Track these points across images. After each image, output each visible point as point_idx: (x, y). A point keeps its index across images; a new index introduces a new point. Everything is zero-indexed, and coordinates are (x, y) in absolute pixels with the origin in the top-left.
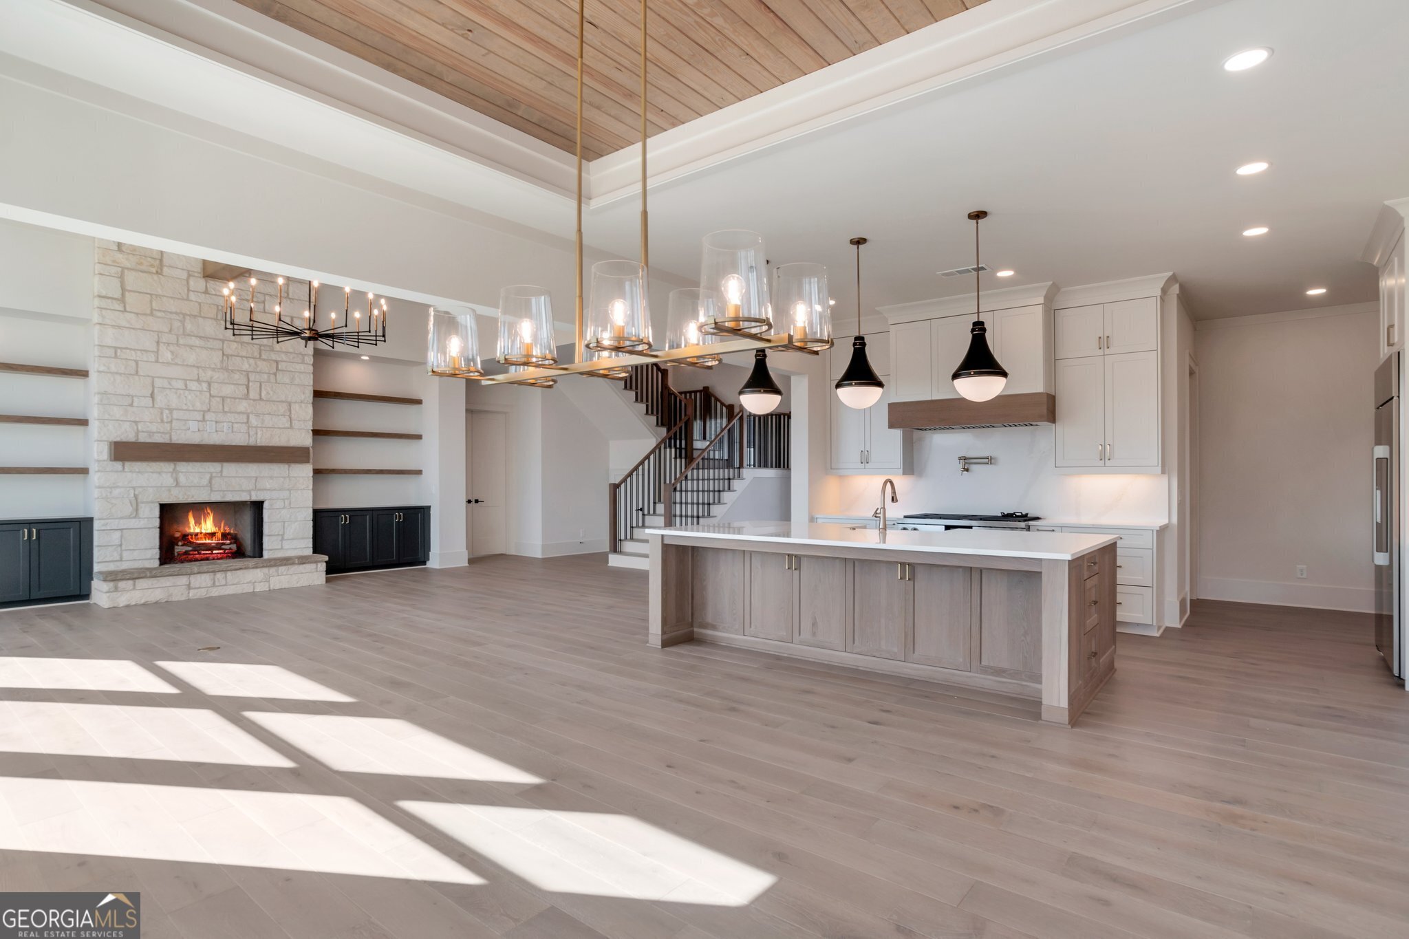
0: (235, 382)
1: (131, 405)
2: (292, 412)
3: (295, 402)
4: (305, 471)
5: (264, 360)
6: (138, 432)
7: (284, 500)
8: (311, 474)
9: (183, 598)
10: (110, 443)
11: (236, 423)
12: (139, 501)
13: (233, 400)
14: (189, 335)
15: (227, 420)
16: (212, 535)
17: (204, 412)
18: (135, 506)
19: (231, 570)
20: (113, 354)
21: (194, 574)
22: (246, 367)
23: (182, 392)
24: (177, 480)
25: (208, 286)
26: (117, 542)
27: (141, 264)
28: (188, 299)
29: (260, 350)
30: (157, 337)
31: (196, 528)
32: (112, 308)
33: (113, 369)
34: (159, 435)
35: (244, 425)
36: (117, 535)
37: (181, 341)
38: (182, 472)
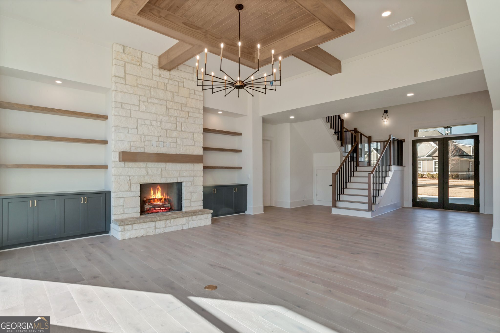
0: (171, 122)
1: (128, 133)
2: (195, 138)
3: (196, 133)
4: (199, 167)
5: (183, 111)
6: (131, 147)
7: (191, 182)
8: (202, 169)
9: (153, 234)
10: (120, 153)
11: (172, 143)
12: (131, 182)
13: (170, 131)
14: (153, 97)
15: (168, 141)
16: (160, 200)
17: (159, 137)
18: (130, 185)
19: (173, 219)
20: (121, 106)
21: (158, 221)
22: (176, 114)
23: (149, 126)
24: (147, 172)
25: (161, 73)
26: (122, 204)
27: (133, 60)
28: (152, 79)
29: (182, 106)
30: (139, 98)
31: (154, 196)
32: (121, 82)
33: (121, 114)
34: (140, 148)
35: (175, 144)
36: (122, 200)
37: (149, 101)
38: (149, 168)
